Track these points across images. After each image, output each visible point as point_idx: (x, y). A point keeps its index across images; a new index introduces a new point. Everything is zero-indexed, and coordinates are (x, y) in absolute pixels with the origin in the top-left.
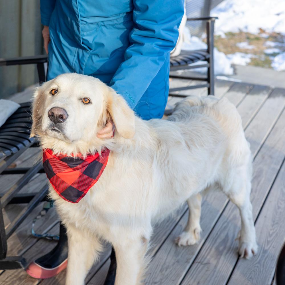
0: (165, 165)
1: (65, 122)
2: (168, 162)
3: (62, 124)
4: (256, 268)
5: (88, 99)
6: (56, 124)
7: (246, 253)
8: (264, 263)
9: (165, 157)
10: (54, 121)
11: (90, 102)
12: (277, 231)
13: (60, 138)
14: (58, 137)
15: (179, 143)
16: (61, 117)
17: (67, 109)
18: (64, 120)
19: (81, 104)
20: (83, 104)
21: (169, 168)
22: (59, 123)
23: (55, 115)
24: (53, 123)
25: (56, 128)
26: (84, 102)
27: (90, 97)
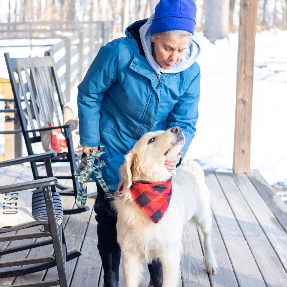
4: (223, 278)
7: (213, 271)
8: (226, 274)
12: (221, 255)
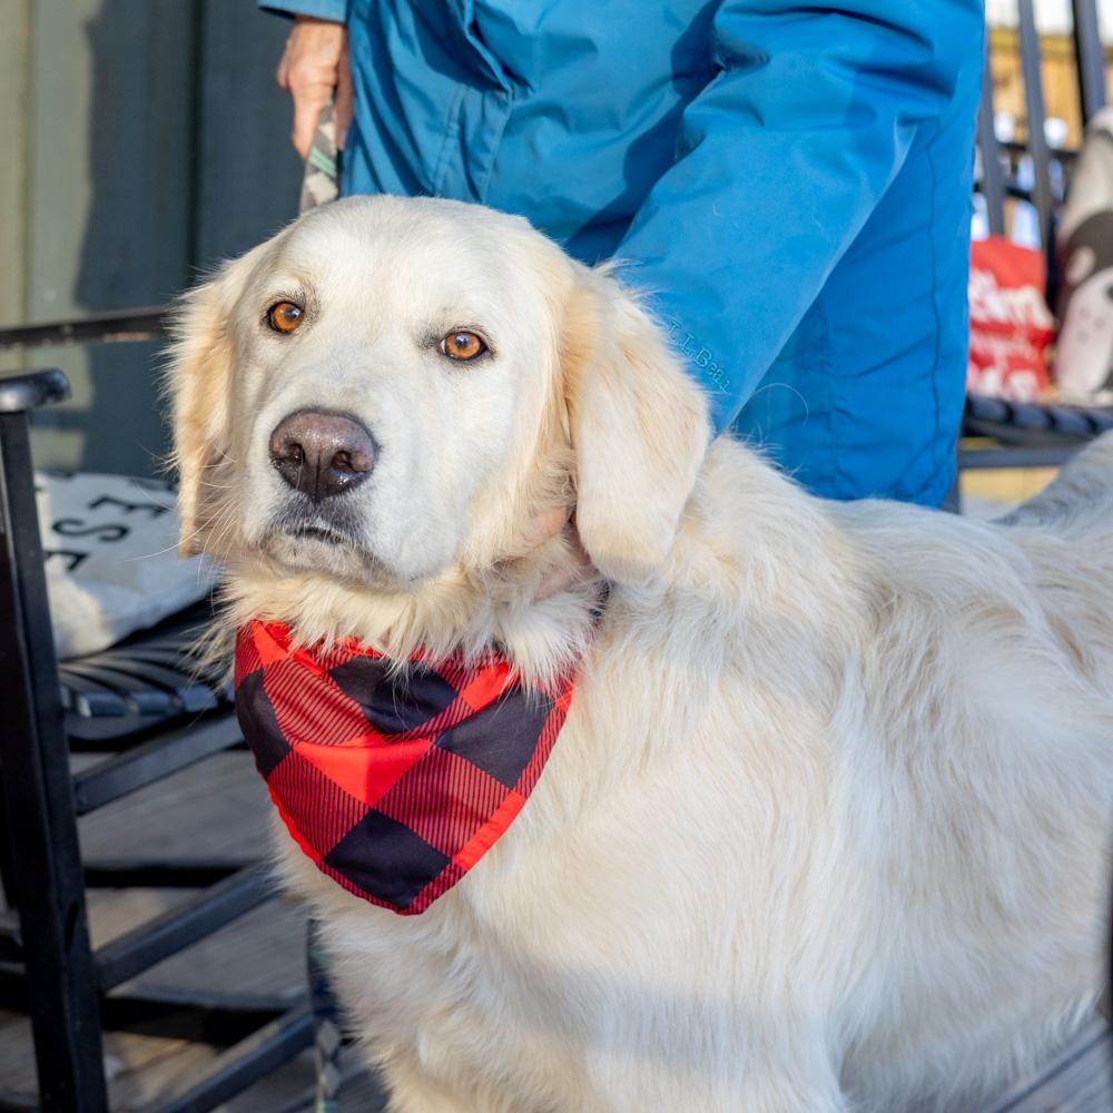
0: (912, 726)
1: (363, 487)
2: (934, 711)
3: (353, 496)
5: (474, 331)
6: (317, 501)
9: (909, 680)
10: (304, 487)
11: (485, 350)
13: (344, 570)
14: (335, 568)
15: (1002, 615)
16: (344, 459)
17: (368, 414)
18: (361, 474)
19: (437, 369)
20: (447, 364)
21: (937, 747)
22: (333, 494)
23: (313, 458)
24: (304, 497)
25: (321, 524)
26: (454, 349)
27: (480, 323)
